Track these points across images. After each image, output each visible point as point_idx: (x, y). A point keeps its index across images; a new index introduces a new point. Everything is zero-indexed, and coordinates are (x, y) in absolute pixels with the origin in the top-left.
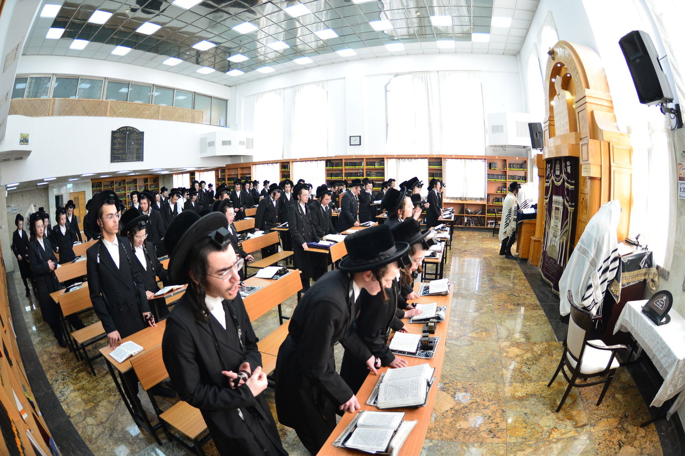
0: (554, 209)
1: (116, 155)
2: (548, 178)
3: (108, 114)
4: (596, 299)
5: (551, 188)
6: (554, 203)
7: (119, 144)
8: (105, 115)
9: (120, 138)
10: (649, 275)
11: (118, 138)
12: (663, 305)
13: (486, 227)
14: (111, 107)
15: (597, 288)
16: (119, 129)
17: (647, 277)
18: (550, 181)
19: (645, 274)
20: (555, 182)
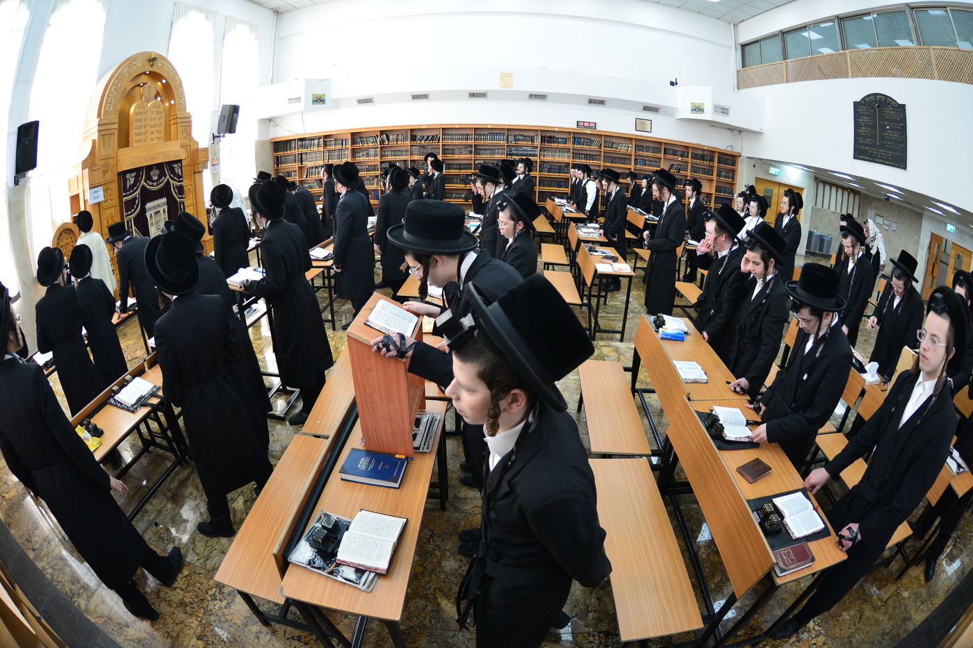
1: (862, 147)
3: (850, 74)
7: (866, 126)
8: (846, 76)
9: (867, 115)
11: (863, 115)
14: (853, 62)
16: (863, 99)
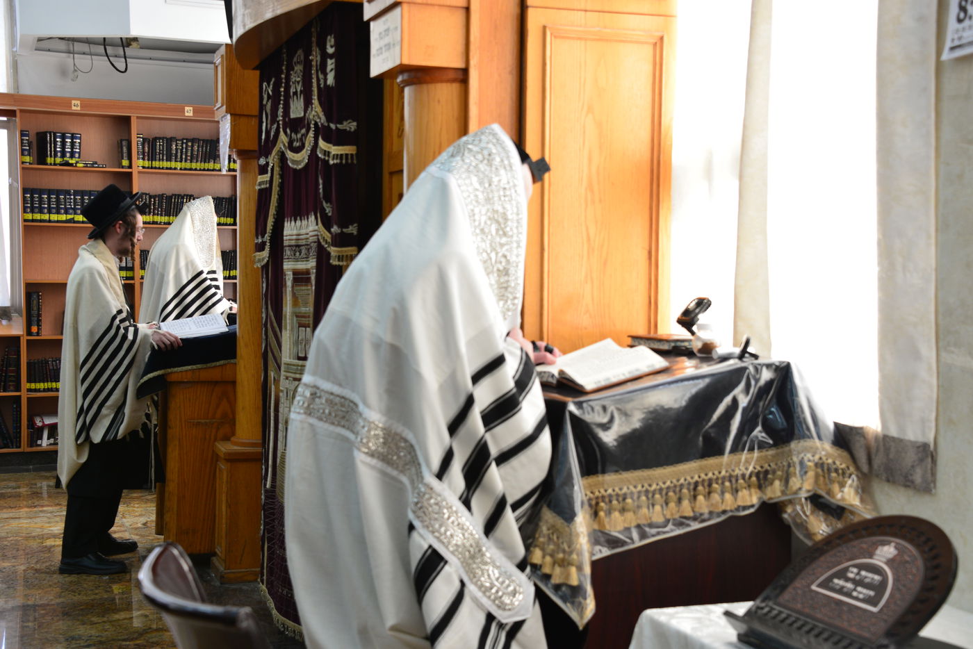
0: (289, 283)
2: (265, 149)
4: (502, 607)
5: (275, 190)
6: (288, 252)
10: (786, 480)
12: (880, 588)
13: (25, 448)
15: (472, 557)
17: (775, 491)
18: (273, 159)
19: (762, 479)
20: (289, 154)
